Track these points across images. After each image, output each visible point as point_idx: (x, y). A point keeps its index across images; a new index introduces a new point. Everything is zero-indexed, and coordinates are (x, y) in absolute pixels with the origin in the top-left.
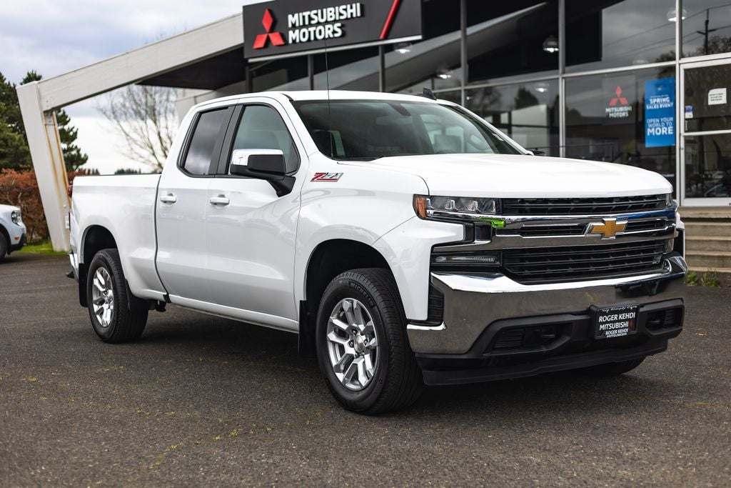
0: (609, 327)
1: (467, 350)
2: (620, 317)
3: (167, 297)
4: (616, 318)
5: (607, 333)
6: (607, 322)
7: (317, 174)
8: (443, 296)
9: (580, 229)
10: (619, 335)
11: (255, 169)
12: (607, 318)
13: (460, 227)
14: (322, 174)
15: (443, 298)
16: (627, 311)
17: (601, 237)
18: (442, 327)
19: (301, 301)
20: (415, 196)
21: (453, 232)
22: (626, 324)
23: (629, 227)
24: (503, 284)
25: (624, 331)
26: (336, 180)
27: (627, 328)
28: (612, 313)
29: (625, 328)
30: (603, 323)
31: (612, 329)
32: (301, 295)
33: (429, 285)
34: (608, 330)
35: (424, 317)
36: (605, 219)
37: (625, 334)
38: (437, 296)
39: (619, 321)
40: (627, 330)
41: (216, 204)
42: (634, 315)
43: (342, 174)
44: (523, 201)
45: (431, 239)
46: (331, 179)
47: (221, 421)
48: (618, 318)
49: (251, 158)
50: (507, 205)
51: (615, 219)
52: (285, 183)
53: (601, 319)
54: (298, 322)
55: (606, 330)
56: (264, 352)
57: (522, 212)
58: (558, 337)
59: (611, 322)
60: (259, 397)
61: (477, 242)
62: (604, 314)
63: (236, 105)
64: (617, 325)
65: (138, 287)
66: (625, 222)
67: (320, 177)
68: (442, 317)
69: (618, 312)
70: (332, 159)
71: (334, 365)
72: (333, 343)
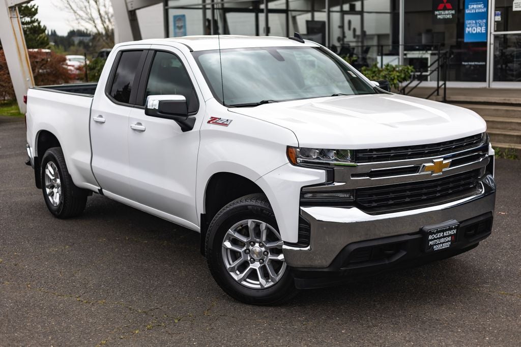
0: (436, 242)
1: (328, 266)
2: (445, 234)
3: (100, 191)
4: (441, 235)
5: (435, 247)
6: (435, 239)
7: (212, 118)
8: (309, 225)
9: (415, 169)
10: (444, 247)
11: (164, 111)
12: (435, 236)
13: (323, 172)
14: (216, 118)
15: (310, 227)
16: (450, 229)
17: (432, 174)
18: (309, 248)
19: (201, 214)
20: (288, 147)
21: (316, 176)
22: (449, 239)
23: (453, 164)
24: (354, 215)
25: (447, 244)
26: (226, 125)
27: (450, 241)
28: (438, 232)
29: (448, 241)
30: (431, 240)
31: (438, 244)
32: (201, 209)
33: (299, 217)
34: (436, 245)
35: (295, 240)
36: (435, 161)
37: (449, 246)
38: (305, 224)
39: (444, 237)
40: (450, 243)
41: (135, 130)
42: (455, 231)
43: (231, 121)
44: (371, 150)
45: (301, 182)
46: (223, 124)
48: (443, 235)
49: (161, 103)
50: (359, 155)
51: (442, 159)
52: (189, 124)
53: (430, 237)
54: (199, 228)
55: (434, 245)
57: (370, 159)
58: (397, 252)
59: (438, 238)
60: (170, 282)
61: (336, 184)
62: (431, 233)
63: (149, 50)
64: (442, 240)
65: (78, 181)
66: (451, 160)
67: (213, 120)
68: (309, 241)
69: (443, 231)
70: (224, 105)
71: (228, 266)
72: (227, 249)
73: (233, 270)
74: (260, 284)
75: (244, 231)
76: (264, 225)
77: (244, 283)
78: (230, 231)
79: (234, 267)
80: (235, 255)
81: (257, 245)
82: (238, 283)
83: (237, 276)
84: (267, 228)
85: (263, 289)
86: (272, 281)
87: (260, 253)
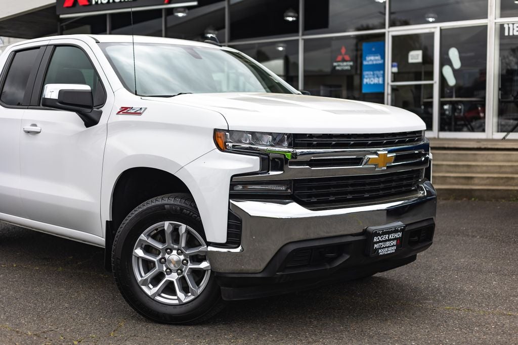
0: (381, 246)
1: (261, 270)
2: (390, 236)
4: (387, 237)
5: (380, 251)
6: (380, 242)
7: (122, 108)
8: (241, 221)
9: (358, 161)
10: (389, 252)
11: (64, 103)
12: (380, 238)
13: (257, 159)
14: (126, 108)
15: (241, 223)
16: (396, 231)
17: (375, 168)
18: (238, 250)
19: (107, 221)
20: (215, 130)
21: (249, 164)
22: (394, 243)
23: (397, 159)
24: (294, 210)
25: (393, 248)
26: (140, 114)
27: (395, 246)
28: (384, 233)
30: (377, 243)
31: (384, 247)
32: (107, 216)
33: (229, 211)
34: (381, 248)
35: (223, 240)
36: (379, 153)
37: (394, 251)
38: (236, 221)
39: (389, 240)
40: (395, 248)
41: (28, 132)
42: (400, 234)
43: (146, 108)
44: (311, 136)
45: (232, 170)
46: (136, 113)
47: (30, 333)
48: (388, 238)
49: (61, 92)
50: (297, 140)
51: (387, 152)
52: (92, 115)
53: (376, 239)
54: (104, 239)
55: (379, 249)
56: (71, 257)
57: (310, 146)
58: (339, 255)
59: (383, 241)
60: (66, 305)
61: (272, 173)
62: (377, 234)
63: (47, 45)
64: (388, 244)
66: (395, 154)
67: (124, 110)
68: (240, 240)
69: (389, 233)
70: (136, 94)
71: (139, 279)
72: (138, 258)
73: (145, 283)
74: (179, 299)
75: (160, 236)
76: (183, 228)
77: (158, 298)
78: (143, 237)
79: (146, 280)
80: (148, 266)
81: (175, 252)
82: (152, 299)
83: (150, 291)
84: (187, 231)
85: (182, 304)
86: (193, 294)
87: (178, 262)
